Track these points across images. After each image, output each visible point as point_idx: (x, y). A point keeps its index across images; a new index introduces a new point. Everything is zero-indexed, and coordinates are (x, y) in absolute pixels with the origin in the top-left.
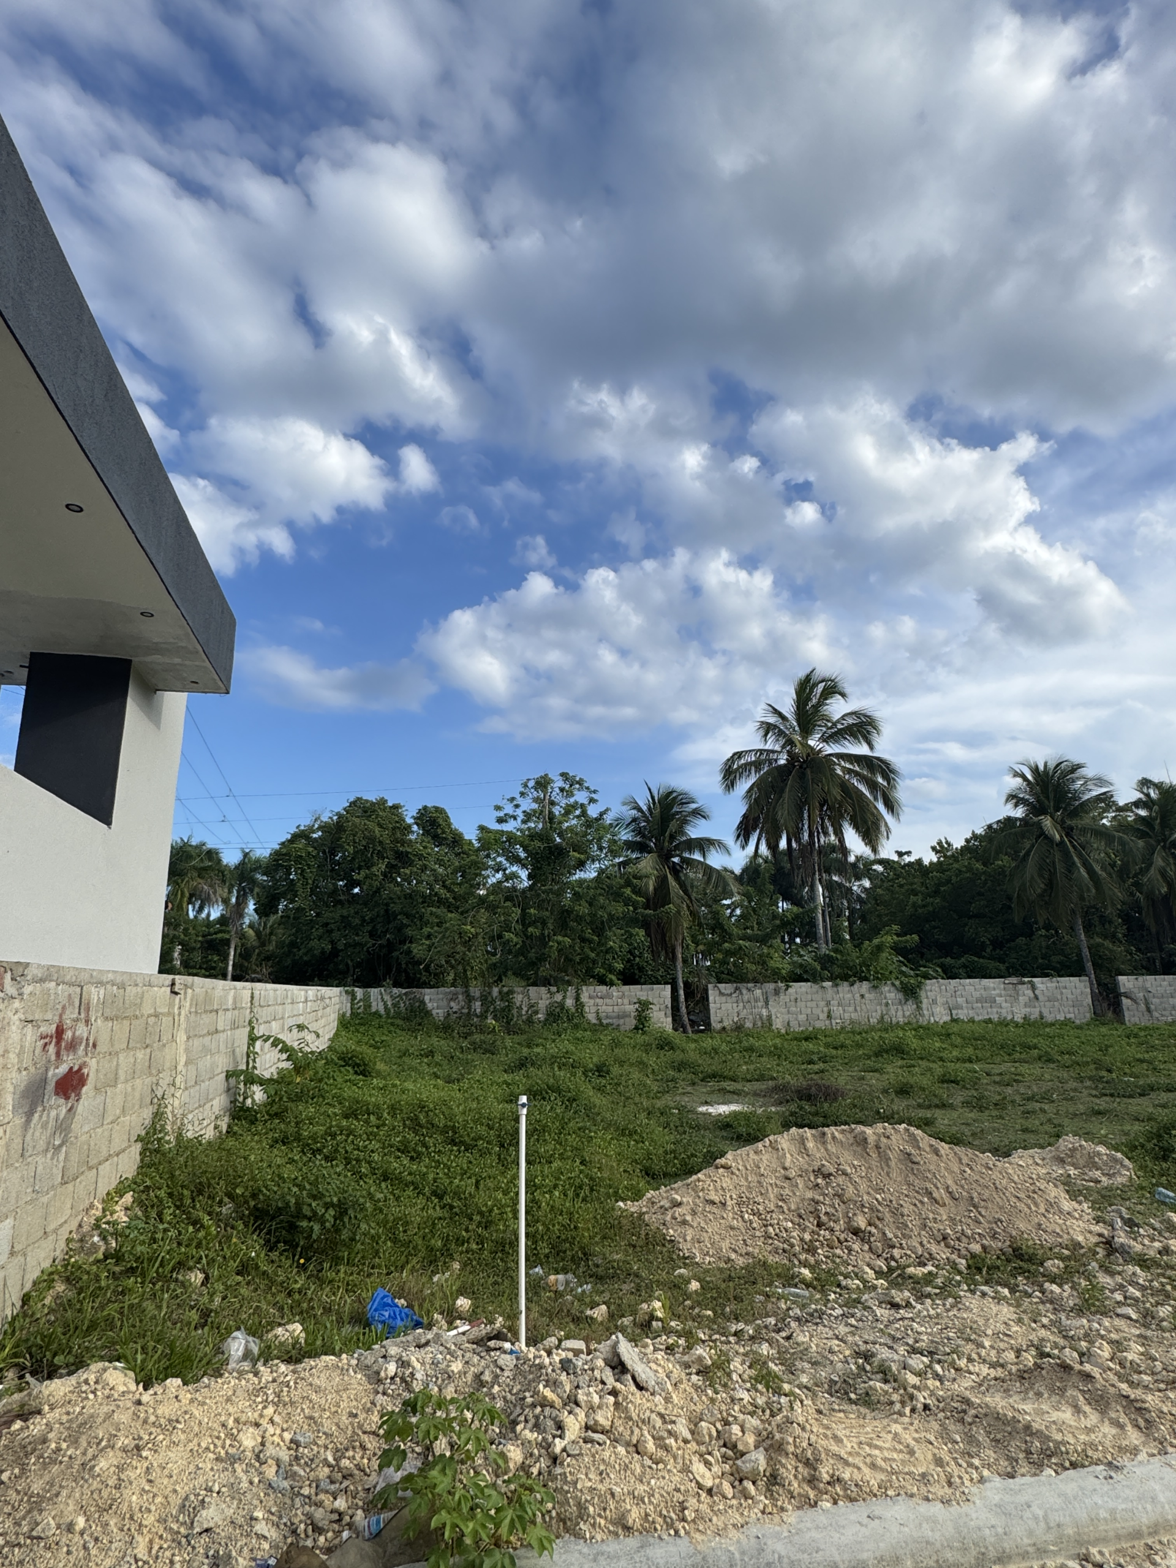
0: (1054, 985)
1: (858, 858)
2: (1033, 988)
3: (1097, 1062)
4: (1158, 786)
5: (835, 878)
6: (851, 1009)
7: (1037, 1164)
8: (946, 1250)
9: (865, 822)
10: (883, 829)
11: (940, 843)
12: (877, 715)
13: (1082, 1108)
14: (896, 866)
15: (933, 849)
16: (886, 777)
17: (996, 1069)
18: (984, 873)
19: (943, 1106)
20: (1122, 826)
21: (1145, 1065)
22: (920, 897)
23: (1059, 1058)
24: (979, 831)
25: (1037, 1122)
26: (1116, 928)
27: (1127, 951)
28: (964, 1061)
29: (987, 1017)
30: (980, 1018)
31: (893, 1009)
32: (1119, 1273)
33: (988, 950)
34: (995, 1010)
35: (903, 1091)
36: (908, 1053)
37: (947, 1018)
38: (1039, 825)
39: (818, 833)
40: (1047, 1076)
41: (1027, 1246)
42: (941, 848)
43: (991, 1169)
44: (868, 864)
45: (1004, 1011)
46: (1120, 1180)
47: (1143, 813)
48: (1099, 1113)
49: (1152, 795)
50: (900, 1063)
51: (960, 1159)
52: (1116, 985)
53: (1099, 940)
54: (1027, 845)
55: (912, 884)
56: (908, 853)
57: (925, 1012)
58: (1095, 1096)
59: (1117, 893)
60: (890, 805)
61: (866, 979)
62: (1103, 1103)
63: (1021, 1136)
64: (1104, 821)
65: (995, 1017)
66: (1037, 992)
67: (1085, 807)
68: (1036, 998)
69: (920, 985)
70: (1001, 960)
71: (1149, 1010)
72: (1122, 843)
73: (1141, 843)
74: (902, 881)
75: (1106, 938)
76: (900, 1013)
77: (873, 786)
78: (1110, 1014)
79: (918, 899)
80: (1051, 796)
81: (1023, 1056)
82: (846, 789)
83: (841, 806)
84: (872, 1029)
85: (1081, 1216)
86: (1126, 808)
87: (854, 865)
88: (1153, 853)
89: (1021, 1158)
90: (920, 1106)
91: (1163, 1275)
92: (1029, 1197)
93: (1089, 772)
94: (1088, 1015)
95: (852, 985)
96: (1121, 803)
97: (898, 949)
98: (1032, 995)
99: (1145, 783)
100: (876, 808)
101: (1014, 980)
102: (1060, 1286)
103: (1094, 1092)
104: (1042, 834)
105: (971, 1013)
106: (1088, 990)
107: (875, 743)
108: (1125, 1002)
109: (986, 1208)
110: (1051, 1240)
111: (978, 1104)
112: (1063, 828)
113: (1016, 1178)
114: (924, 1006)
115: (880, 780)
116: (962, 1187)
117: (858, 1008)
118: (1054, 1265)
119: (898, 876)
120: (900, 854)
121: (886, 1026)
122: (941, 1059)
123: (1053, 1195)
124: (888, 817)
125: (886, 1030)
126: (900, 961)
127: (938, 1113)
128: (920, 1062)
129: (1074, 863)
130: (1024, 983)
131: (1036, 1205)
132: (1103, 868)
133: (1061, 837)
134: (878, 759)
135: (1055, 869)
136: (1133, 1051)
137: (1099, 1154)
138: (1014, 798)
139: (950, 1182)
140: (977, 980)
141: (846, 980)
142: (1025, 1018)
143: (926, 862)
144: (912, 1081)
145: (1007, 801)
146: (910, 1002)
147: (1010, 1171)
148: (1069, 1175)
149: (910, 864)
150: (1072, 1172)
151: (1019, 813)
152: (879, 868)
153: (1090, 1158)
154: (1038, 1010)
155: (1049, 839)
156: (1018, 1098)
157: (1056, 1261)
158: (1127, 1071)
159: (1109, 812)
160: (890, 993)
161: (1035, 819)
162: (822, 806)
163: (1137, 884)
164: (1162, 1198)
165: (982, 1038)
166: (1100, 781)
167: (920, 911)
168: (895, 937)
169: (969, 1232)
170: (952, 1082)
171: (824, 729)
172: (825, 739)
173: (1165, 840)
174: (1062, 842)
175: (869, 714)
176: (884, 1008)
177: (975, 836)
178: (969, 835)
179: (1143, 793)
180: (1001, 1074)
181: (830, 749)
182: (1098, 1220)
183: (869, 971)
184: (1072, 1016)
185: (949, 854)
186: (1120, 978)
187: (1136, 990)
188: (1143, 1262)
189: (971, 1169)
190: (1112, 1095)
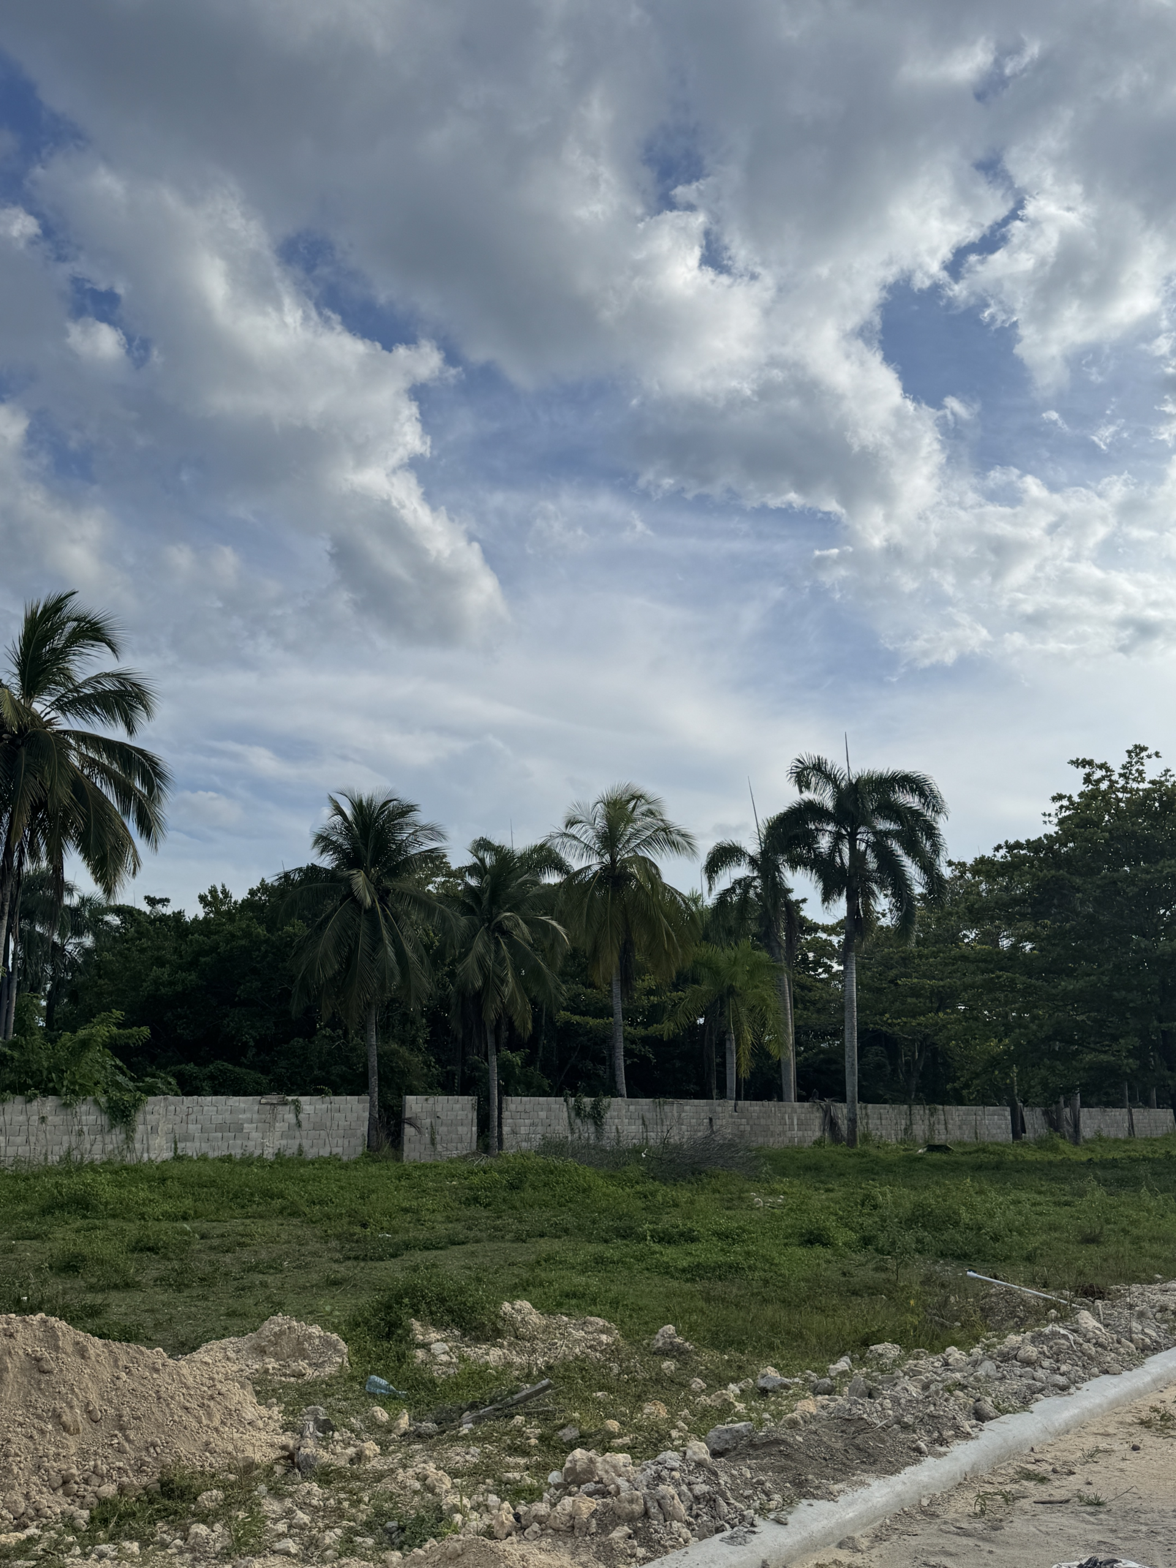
0: (324, 1106)
1: (84, 901)
2: (298, 1110)
3: (352, 1214)
4: (497, 851)
5: (38, 929)
6: (20, 1139)
7: (228, 1359)
8: (63, 1500)
9: (101, 845)
10: (129, 860)
11: (213, 891)
12: (150, 686)
13: (315, 1277)
14: (141, 918)
15: (202, 899)
16: (148, 782)
17: (219, 1229)
18: (267, 941)
19: (128, 1285)
20: (448, 897)
21: (408, 1217)
22: (167, 970)
23: (307, 1210)
24: (270, 880)
25: (251, 1301)
26: (417, 1030)
27: (425, 1063)
28: (175, 1219)
29: (226, 1153)
30: (216, 1154)
31: (87, 1139)
32: (291, 1495)
33: (250, 1054)
34: (239, 1142)
35: (70, 1266)
36: (95, 1209)
37: (168, 1155)
38: (348, 881)
39: (22, 852)
40: (284, 1236)
41: (182, 1478)
42: (213, 900)
43: (157, 1371)
44: (99, 911)
45: (251, 1143)
46: (329, 1370)
47: (473, 882)
48: (335, 1283)
49: (488, 861)
50: (80, 1223)
51: (116, 1361)
52: (401, 1107)
53: (394, 1046)
54: (329, 909)
55: (159, 949)
56: (165, 901)
57: (138, 1146)
58: (336, 1261)
59: (425, 982)
60: (147, 826)
61: (55, 1092)
62: (342, 1270)
63: (224, 1321)
64: (430, 887)
65: (237, 1153)
66: (301, 1116)
67: (409, 864)
68: (299, 1124)
69: (136, 1104)
70: (265, 1071)
71: (433, 1142)
72: (444, 919)
73: (463, 921)
74: (145, 942)
75: (403, 1042)
76: (98, 1147)
77: (125, 792)
78: (386, 1149)
79: (164, 973)
80: (371, 846)
81: (261, 1208)
82: (80, 788)
83: (66, 815)
84: (49, 1171)
85: (266, 1425)
86: (460, 873)
87: (75, 912)
88: (474, 936)
89: (209, 1353)
90: (91, 1288)
91: (343, 1489)
92: (202, 1406)
93: (421, 817)
94: (360, 1150)
95: (29, 1101)
96: (454, 866)
97: (116, 1048)
98: (294, 1121)
99: (483, 845)
100: (123, 825)
101: (274, 1098)
102: (210, 1525)
103: (338, 1256)
104: (350, 896)
105: (205, 1148)
106: (367, 1114)
107: (137, 725)
108: (409, 1131)
109: (138, 1429)
110: (218, 1462)
111: (177, 1283)
112: (378, 890)
113: (190, 1381)
114: (138, 1136)
115: (138, 784)
116: (110, 1402)
117: (32, 1139)
118: (210, 1498)
119: (141, 934)
120: (152, 901)
121: (71, 1166)
122: (142, 1217)
123: (236, 1399)
124: (140, 843)
125: (69, 1173)
126: (117, 1067)
127: (114, 1297)
128: (110, 1222)
129: (381, 939)
130: (285, 1104)
131: (210, 1416)
132: (415, 949)
133: (373, 901)
134: (141, 752)
135: (357, 943)
136: (403, 1199)
137: (310, 1337)
138: (324, 842)
139: (93, 1397)
140: (224, 1097)
141: (21, 1093)
142: (277, 1155)
143: (189, 916)
144: (86, 1251)
145: (316, 842)
146: (117, 1130)
147: (185, 1371)
148: (266, 1371)
149: (163, 918)
150: (272, 1364)
151: (326, 862)
152: (114, 920)
153: (299, 1343)
154: (297, 1142)
155: (357, 903)
156: (235, 1270)
157: (215, 1492)
158: (385, 1224)
159: (437, 876)
160: (88, 1114)
161: (346, 873)
162: (35, 810)
163: (452, 975)
164: (373, 1389)
165: (213, 1183)
166: (435, 832)
167: (163, 990)
168: (114, 1029)
169: (105, 1468)
170: (150, 1249)
171: (62, 690)
172: (61, 706)
173: (490, 921)
174: (373, 909)
175: (139, 682)
176: (73, 1138)
177: (264, 887)
178: (255, 885)
179: (477, 857)
180: (223, 1236)
181: (68, 723)
182: (286, 1428)
183: (61, 1079)
184: (339, 1150)
185: (224, 908)
186: (410, 1099)
187: (423, 1115)
188: (326, 1476)
189: (129, 1373)
190: (356, 1258)
